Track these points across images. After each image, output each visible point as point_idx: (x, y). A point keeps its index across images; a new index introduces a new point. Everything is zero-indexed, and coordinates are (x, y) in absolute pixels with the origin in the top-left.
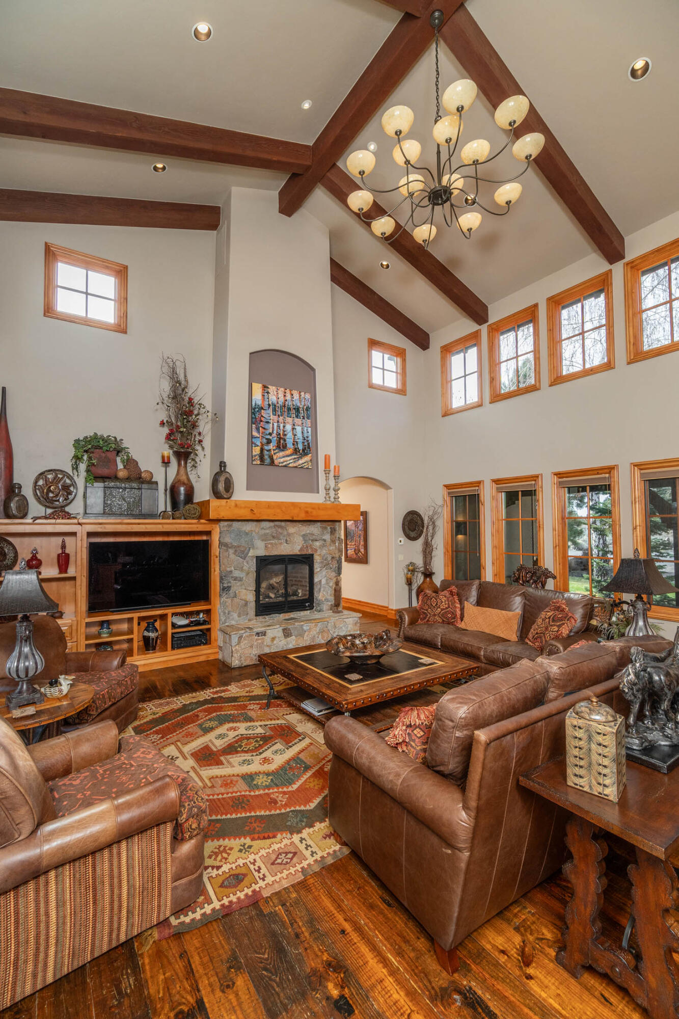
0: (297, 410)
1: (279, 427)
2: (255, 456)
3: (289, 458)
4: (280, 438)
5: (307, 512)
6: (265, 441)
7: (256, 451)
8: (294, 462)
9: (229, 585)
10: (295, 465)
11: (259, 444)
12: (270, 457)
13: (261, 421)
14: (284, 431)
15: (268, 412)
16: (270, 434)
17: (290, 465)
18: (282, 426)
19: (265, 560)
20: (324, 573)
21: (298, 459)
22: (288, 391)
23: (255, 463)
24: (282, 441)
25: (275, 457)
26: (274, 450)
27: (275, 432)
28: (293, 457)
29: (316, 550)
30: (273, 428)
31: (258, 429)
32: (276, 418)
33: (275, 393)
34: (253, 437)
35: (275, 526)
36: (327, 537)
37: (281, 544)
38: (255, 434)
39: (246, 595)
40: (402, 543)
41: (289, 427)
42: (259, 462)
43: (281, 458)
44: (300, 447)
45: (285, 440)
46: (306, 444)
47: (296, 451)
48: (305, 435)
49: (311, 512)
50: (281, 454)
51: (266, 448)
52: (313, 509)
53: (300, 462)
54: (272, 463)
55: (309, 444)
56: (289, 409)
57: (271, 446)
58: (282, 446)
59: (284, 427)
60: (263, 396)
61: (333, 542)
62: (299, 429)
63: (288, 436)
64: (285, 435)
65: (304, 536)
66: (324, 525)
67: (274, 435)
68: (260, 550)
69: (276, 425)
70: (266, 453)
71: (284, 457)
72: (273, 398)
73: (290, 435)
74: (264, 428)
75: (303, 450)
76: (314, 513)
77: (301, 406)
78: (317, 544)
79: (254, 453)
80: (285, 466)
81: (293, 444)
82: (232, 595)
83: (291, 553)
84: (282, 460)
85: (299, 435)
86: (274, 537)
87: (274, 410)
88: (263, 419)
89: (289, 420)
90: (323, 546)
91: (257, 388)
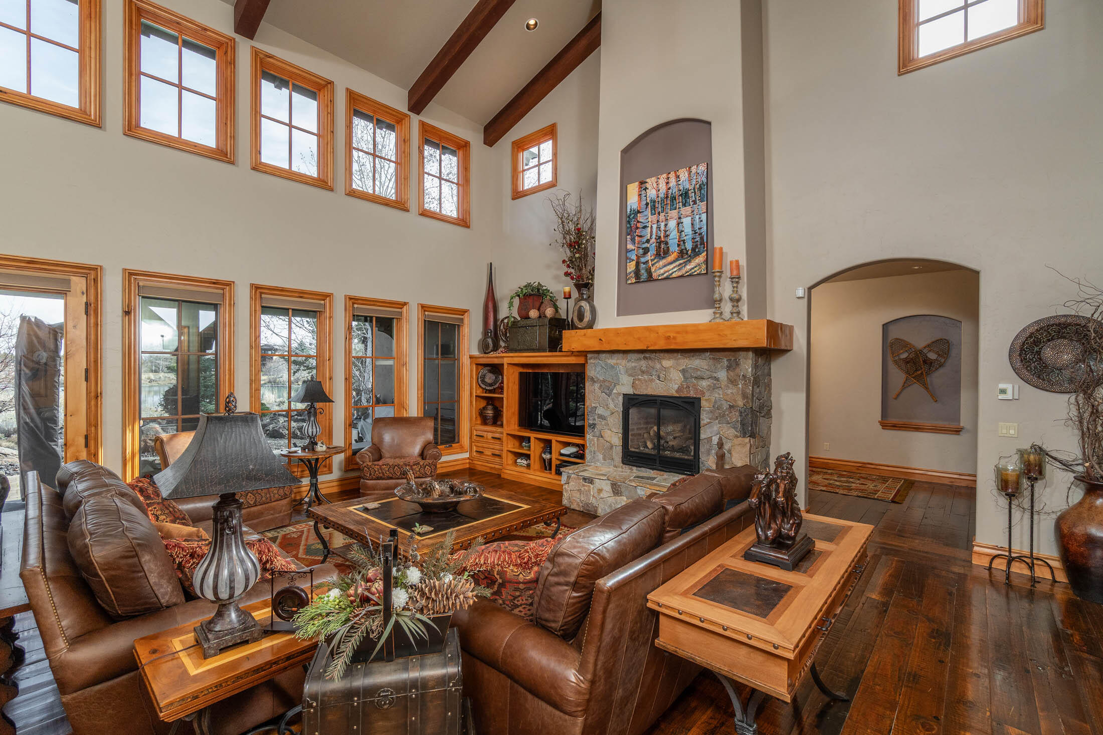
0: (685, 195)
1: (659, 228)
2: (630, 273)
3: (672, 266)
4: (660, 243)
5: (668, 338)
6: (641, 251)
7: (631, 267)
8: (680, 269)
9: (594, 422)
10: (680, 274)
11: (634, 257)
12: (647, 270)
13: (637, 228)
14: (665, 231)
15: (645, 213)
16: (648, 241)
17: (674, 275)
18: (662, 225)
19: (633, 399)
20: (715, 428)
21: (685, 264)
22: (672, 175)
23: (629, 282)
24: (663, 246)
25: (653, 270)
26: (652, 260)
27: (654, 236)
28: (678, 263)
29: (703, 393)
30: (651, 232)
31: (633, 240)
32: (655, 218)
33: (655, 185)
34: (628, 251)
35: (645, 358)
36: (722, 375)
37: (652, 381)
38: (630, 246)
39: (611, 437)
40: (1009, 396)
41: (672, 224)
42: (634, 281)
43: (660, 269)
44: (689, 246)
45: (667, 243)
46: (698, 239)
47: (682, 253)
48: (697, 227)
49: (674, 338)
50: (662, 263)
51: (643, 260)
52: (678, 333)
53: (688, 267)
54: (650, 278)
55: (702, 238)
56: (673, 199)
57: (649, 257)
58: (662, 252)
59: (666, 225)
60: (640, 195)
61: (733, 382)
62: (687, 221)
63: (671, 237)
64: (668, 236)
65: (684, 371)
66: (718, 355)
67: (653, 240)
68: (626, 386)
69: (655, 226)
70: (642, 266)
71: (665, 266)
72: (652, 193)
73: (674, 234)
74: (641, 236)
75: (693, 250)
76: (680, 338)
77: (691, 187)
78: (704, 383)
79: (629, 270)
80: (667, 278)
81: (679, 245)
82: (598, 434)
83: (665, 394)
84: (662, 271)
85: (688, 229)
86: (643, 372)
87: (654, 208)
88: (639, 225)
89: (674, 213)
90: (713, 388)
91: (633, 189)
